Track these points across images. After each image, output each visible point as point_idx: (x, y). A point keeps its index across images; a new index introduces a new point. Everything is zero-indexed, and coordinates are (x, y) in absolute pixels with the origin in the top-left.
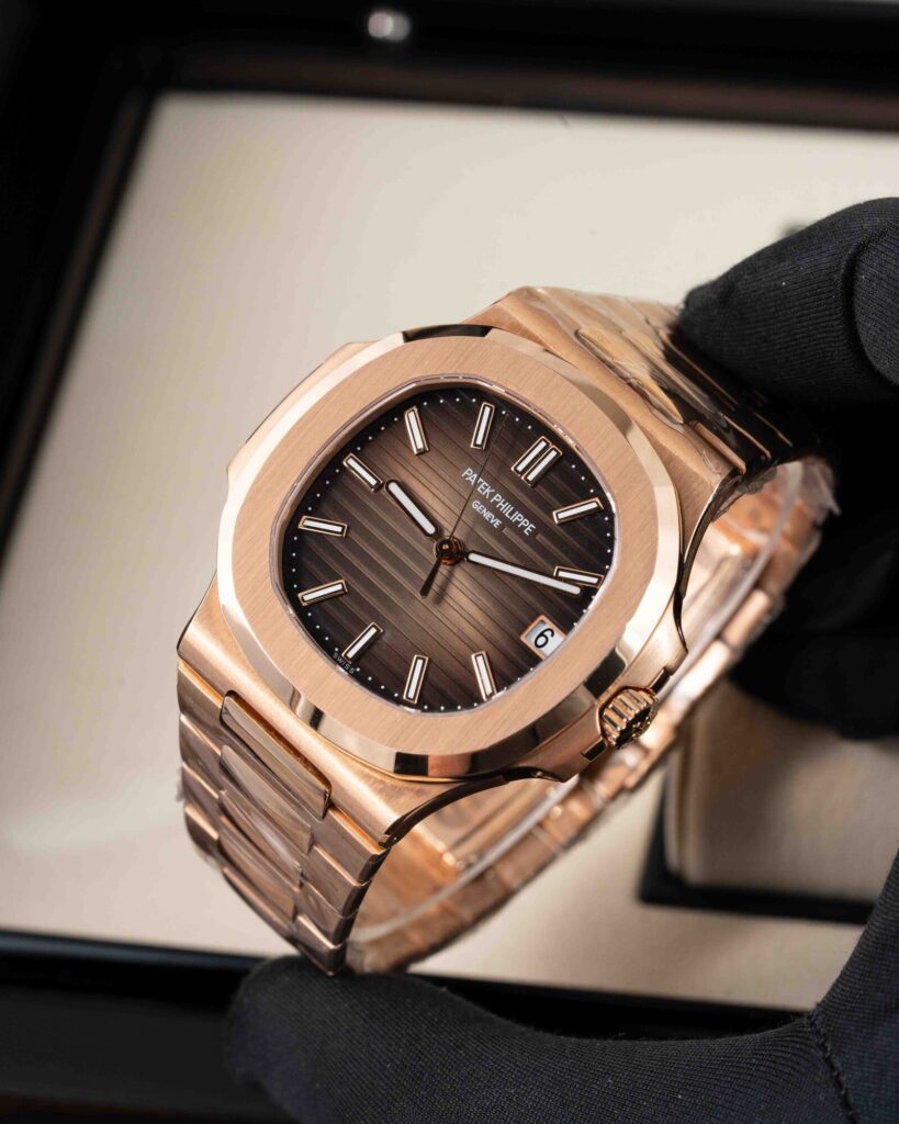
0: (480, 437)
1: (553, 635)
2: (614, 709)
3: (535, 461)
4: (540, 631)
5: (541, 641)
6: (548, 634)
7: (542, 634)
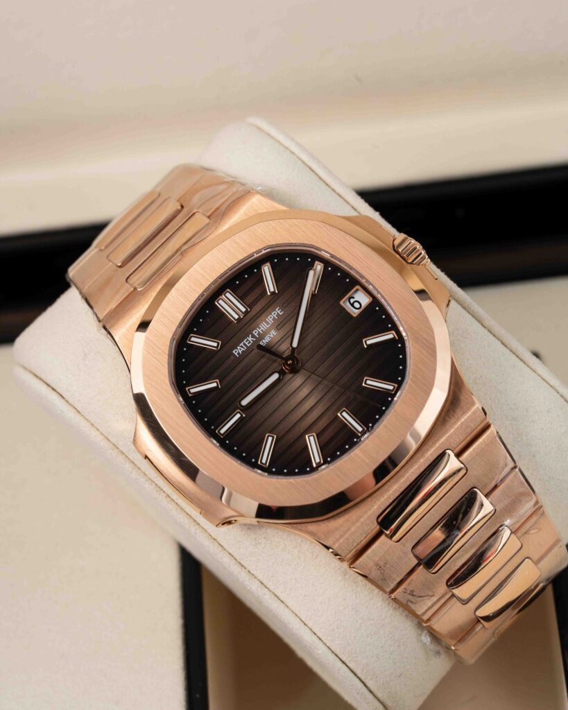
0: (212, 344)
1: (353, 298)
2: (408, 256)
3: (231, 306)
4: (350, 306)
5: (357, 305)
6: (352, 301)
7: (352, 305)
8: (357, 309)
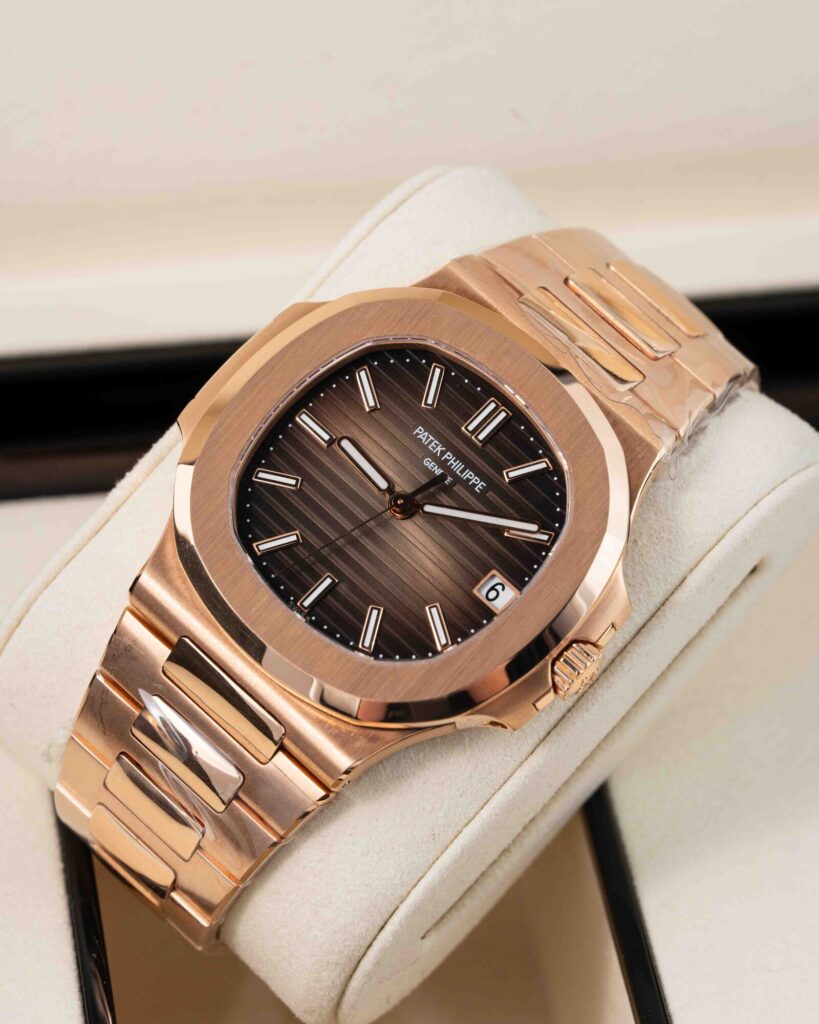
0: (430, 397)
1: (503, 589)
2: (565, 662)
3: (484, 422)
4: (491, 585)
5: (492, 594)
6: (499, 588)
7: (493, 588)
8: (487, 595)
